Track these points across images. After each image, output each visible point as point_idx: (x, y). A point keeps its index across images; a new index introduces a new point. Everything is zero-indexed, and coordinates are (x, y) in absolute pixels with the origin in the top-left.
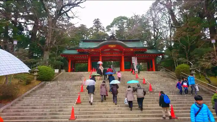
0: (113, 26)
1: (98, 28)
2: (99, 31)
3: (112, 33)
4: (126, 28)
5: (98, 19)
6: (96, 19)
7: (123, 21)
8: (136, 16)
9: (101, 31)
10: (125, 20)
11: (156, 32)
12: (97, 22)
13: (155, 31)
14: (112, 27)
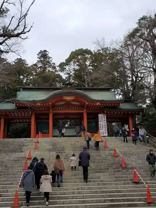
0: (70, 64)
1: (45, 65)
2: (47, 71)
3: (68, 74)
4: (89, 66)
5: (45, 51)
6: (43, 50)
7: (84, 55)
8: (105, 50)
9: (51, 69)
10: (88, 54)
11: (135, 76)
12: (44, 55)
13: (133, 74)
14: (68, 65)
